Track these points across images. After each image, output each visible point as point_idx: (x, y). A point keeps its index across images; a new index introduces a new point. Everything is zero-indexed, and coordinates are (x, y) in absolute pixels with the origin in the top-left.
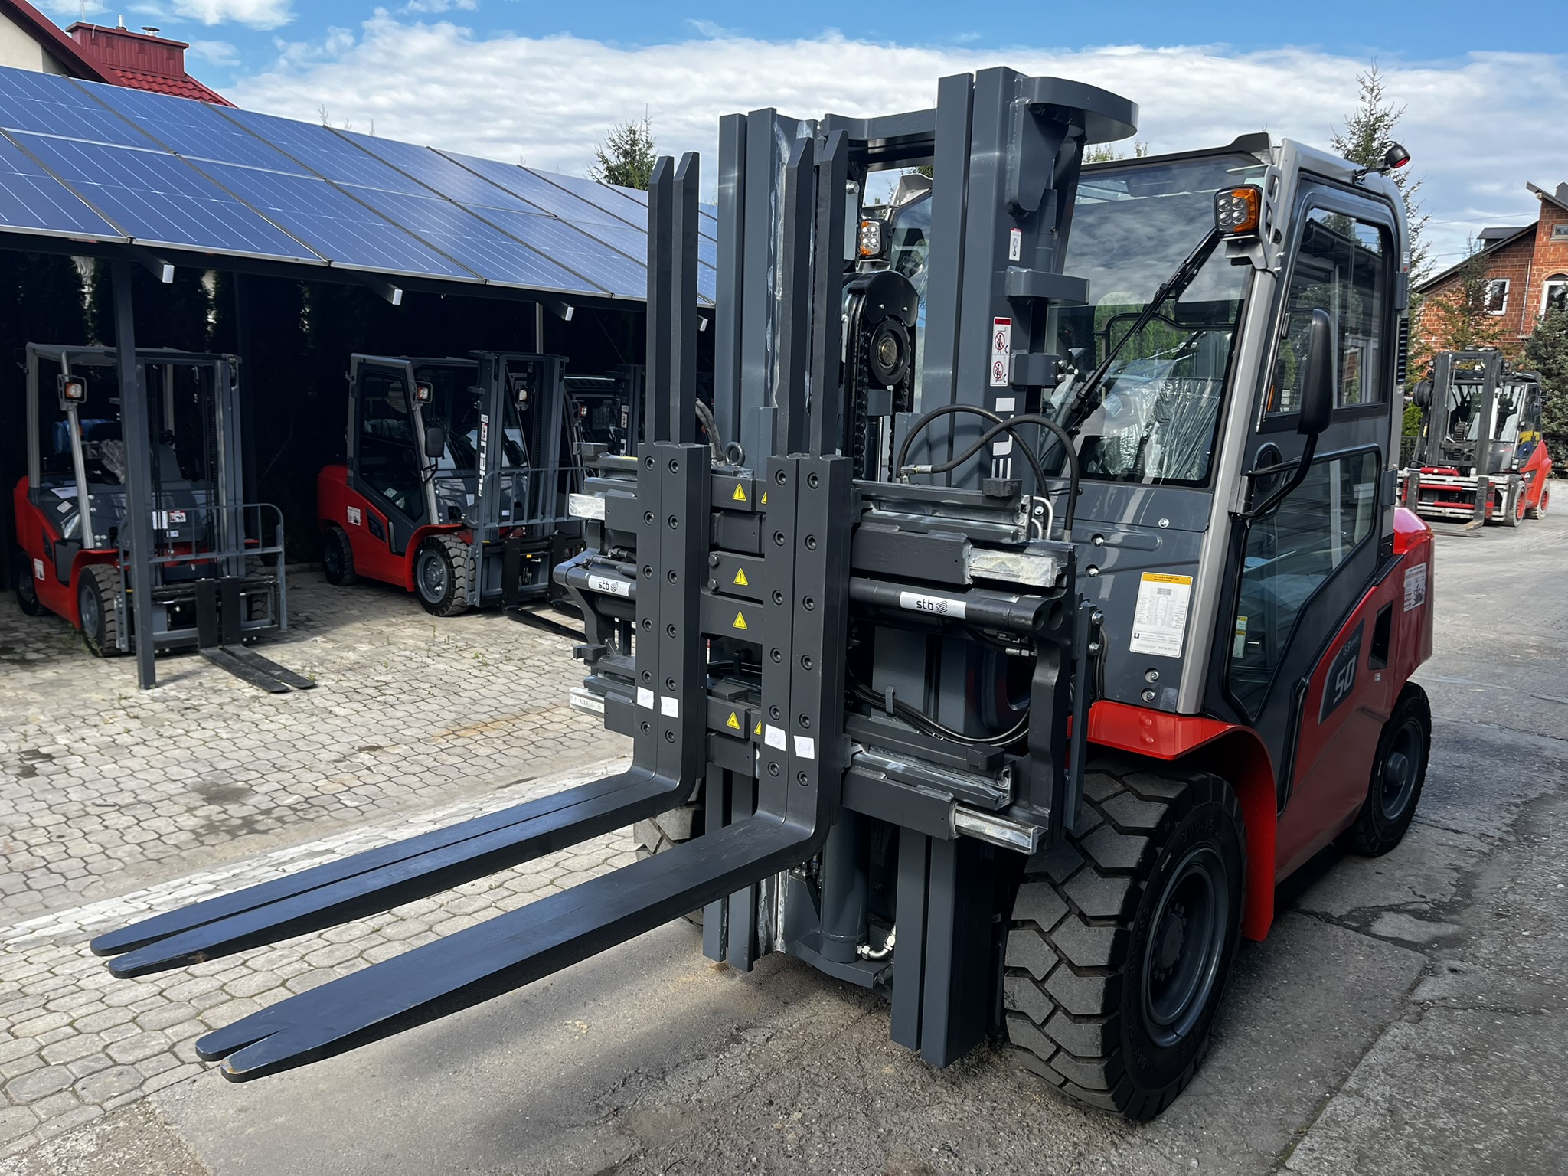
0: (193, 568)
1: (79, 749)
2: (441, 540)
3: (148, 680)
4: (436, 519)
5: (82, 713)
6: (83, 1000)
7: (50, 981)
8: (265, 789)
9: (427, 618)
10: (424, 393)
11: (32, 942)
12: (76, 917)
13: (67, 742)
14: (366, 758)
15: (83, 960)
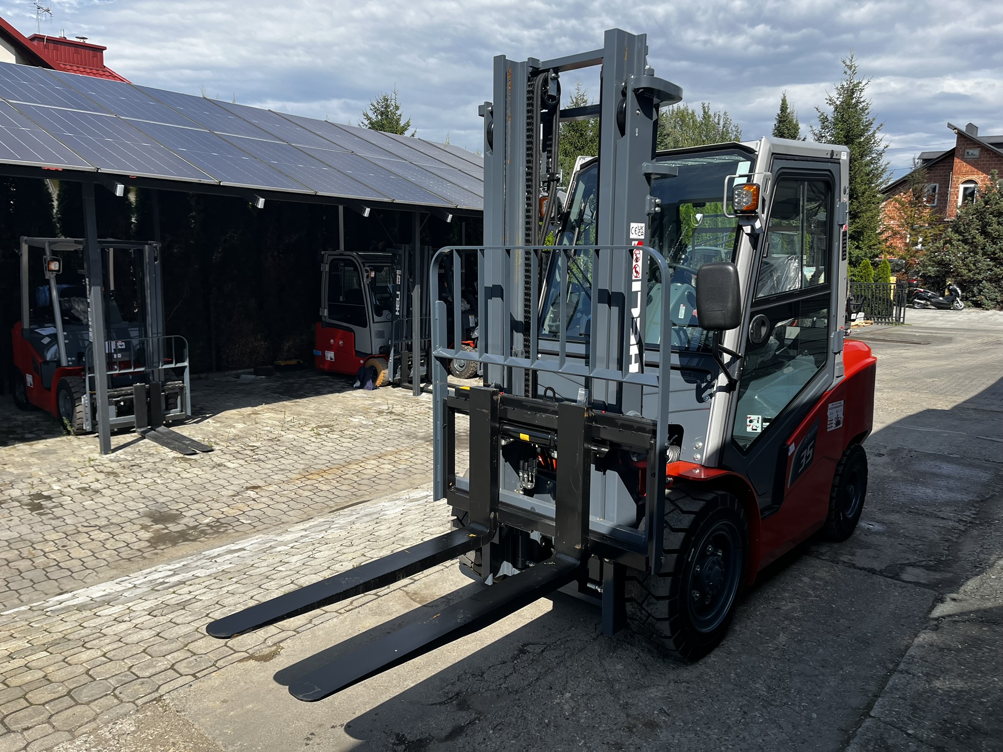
0: (131, 377)
1: (68, 492)
3: (106, 449)
5: (66, 470)
6: (108, 641)
7: (82, 631)
8: (190, 513)
9: (277, 407)
11: (63, 609)
12: (87, 593)
13: (59, 488)
14: (251, 493)
15: (100, 618)
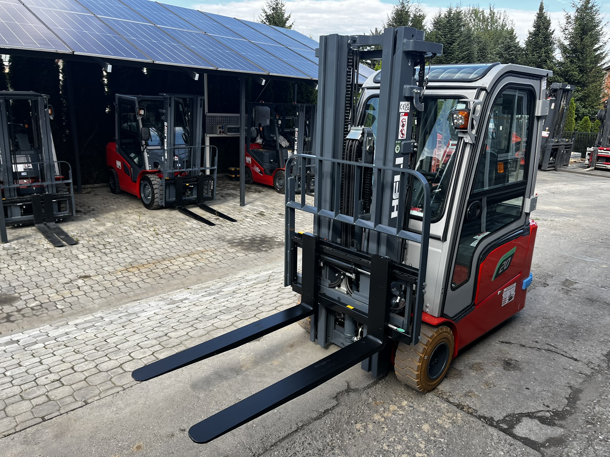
0: (34, 188)
2: (149, 177)
4: (148, 168)
8: (26, 297)
9: (144, 210)
10: (142, 112)
